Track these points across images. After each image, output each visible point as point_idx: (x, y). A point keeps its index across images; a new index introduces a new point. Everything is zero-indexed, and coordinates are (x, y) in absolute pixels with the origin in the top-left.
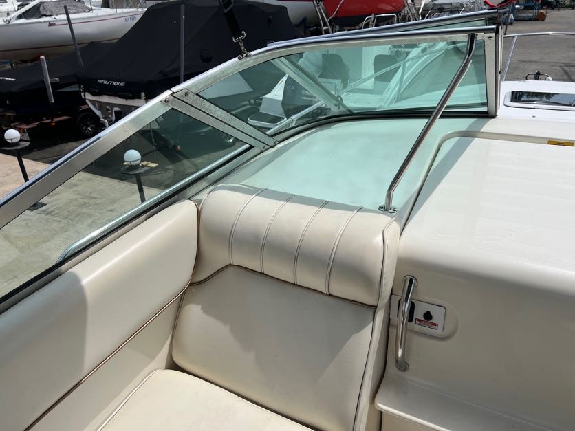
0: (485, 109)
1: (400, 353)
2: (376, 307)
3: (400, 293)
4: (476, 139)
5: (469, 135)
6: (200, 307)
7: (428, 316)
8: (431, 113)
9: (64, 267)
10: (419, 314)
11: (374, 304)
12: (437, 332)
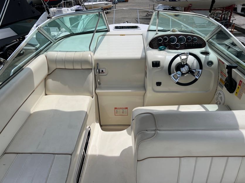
0: (107, 30)
1: (99, 81)
2: (92, 69)
3: (96, 68)
4: (106, 36)
5: (104, 35)
6: (51, 79)
7: (102, 71)
8: (94, 32)
9: (24, 67)
10: (101, 71)
11: (91, 68)
12: (105, 74)
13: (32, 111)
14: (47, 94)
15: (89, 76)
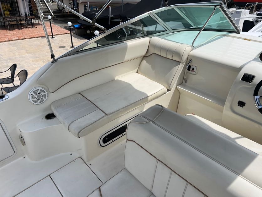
2: (180, 62)
6: (145, 61)
7: (193, 69)
12: (194, 73)
13: (117, 78)
14: (138, 72)
15: (174, 68)
